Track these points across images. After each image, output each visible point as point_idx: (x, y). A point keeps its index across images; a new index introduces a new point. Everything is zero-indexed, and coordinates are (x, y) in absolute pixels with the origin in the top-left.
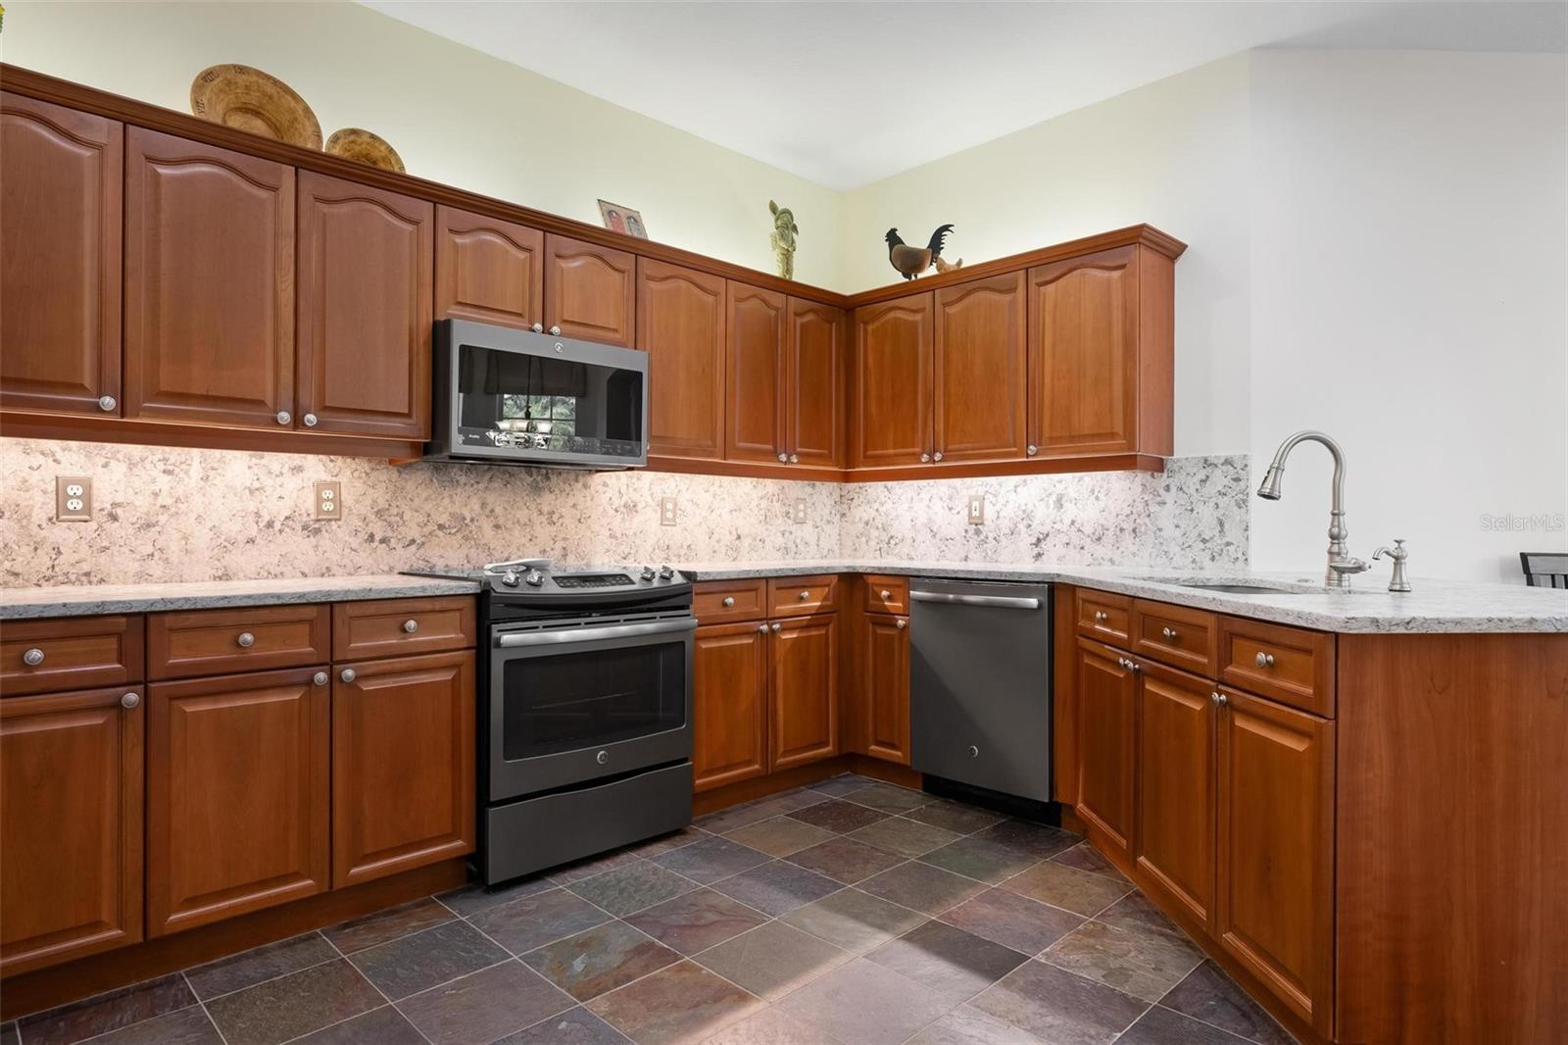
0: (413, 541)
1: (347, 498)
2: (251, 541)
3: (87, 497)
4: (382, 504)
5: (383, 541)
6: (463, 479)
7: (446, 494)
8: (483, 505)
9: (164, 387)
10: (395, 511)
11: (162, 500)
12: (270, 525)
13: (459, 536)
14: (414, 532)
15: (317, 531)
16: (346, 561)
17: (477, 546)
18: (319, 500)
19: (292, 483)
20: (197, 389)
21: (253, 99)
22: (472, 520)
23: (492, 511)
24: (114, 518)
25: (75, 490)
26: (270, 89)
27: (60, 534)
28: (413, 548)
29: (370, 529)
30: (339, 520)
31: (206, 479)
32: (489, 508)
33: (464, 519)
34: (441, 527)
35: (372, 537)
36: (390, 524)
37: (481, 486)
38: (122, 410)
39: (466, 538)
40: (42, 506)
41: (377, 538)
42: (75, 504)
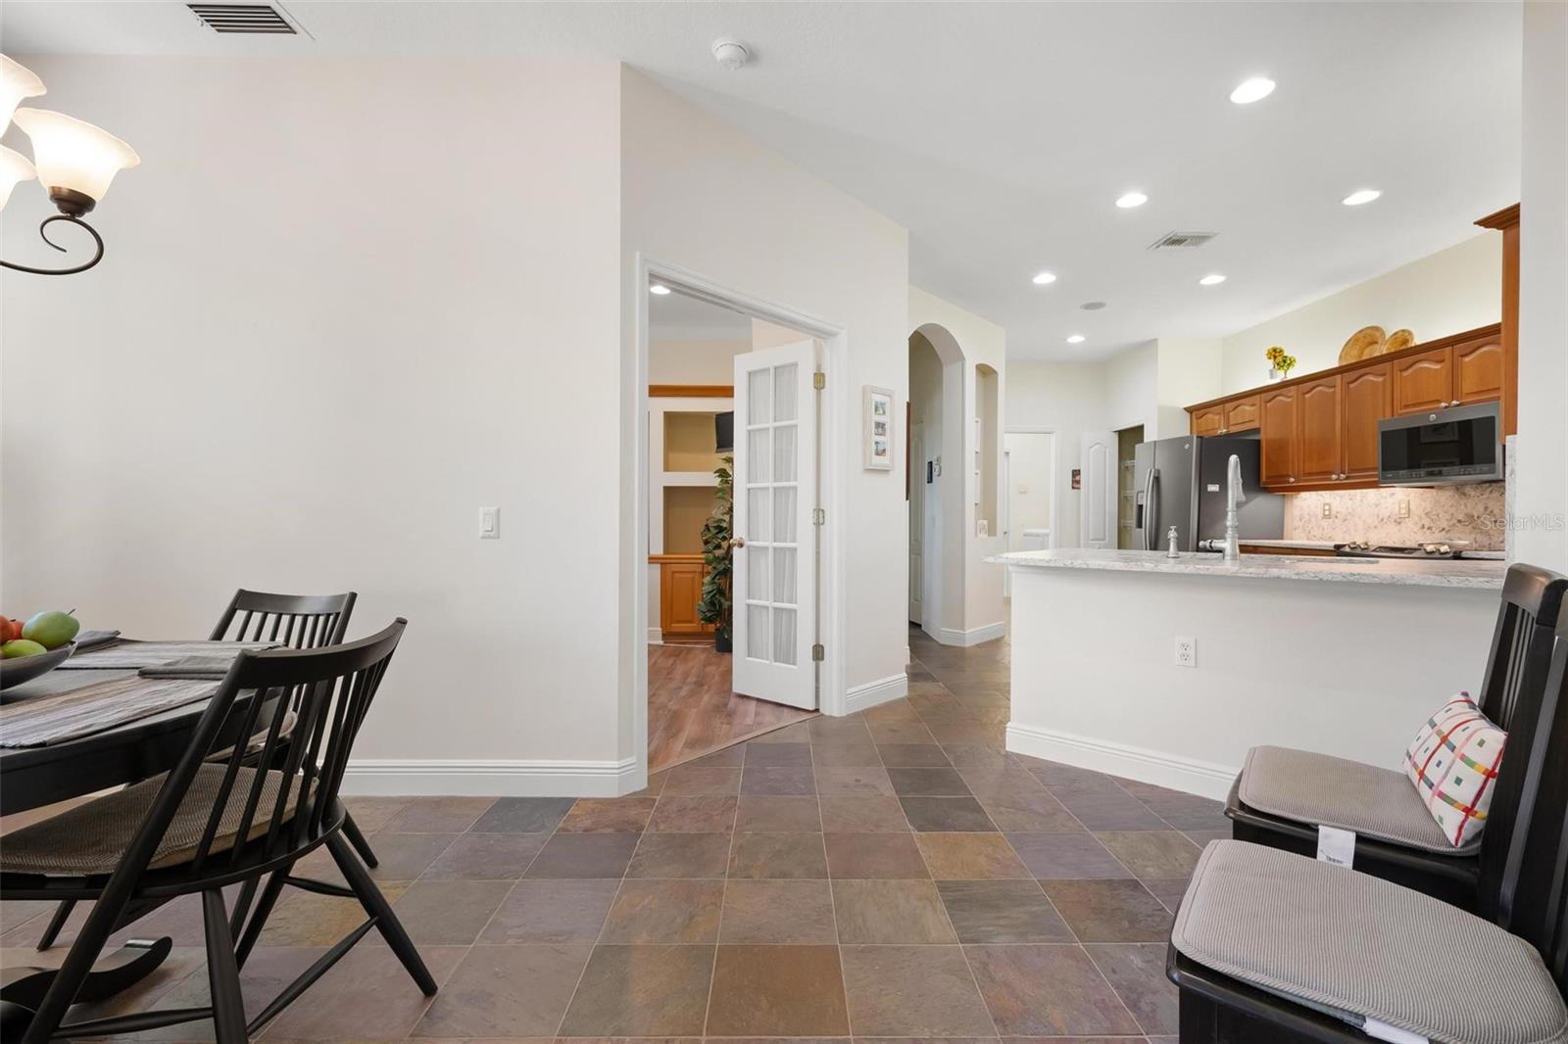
0: (1443, 529)
1: (1413, 508)
2: (1376, 527)
3: (1329, 510)
4: (1429, 510)
5: (1429, 528)
6: (1473, 493)
7: (1462, 503)
8: (1486, 508)
9: (1307, 471)
10: (1435, 513)
11: (1350, 510)
12: (1382, 520)
13: (1470, 526)
14: (1445, 524)
15: (1400, 523)
16: (1411, 538)
17: (1482, 533)
18: (1400, 509)
19: (1390, 500)
20: (1315, 471)
21: (1369, 339)
22: (1478, 517)
23: (1492, 512)
24: (1336, 517)
25: (1327, 508)
26: (1369, 331)
27: (1324, 523)
28: (1444, 532)
29: (1423, 522)
30: (1409, 517)
31: (1361, 501)
32: (1490, 510)
33: (1473, 516)
34: (1459, 521)
35: (1423, 527)
36: (1432, 520)
37: (1484, 497)
38: (1297, 481)
39: (1474, 528)
40: (1320, 516)
41: (1426, 527)
42: (1327, 513)
